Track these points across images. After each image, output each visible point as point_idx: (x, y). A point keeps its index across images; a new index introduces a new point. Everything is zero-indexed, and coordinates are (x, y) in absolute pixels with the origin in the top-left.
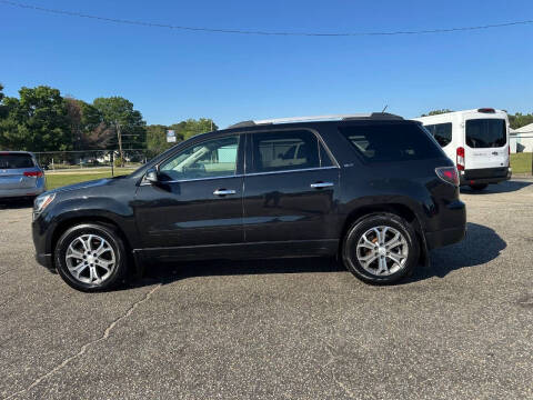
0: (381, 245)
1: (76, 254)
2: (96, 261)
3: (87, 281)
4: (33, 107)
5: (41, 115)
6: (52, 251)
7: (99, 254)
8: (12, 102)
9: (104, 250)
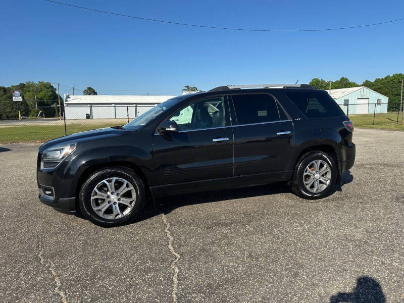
1: (100, 195)
2: (119, 200)
3: (111, 217)
6: (77, 194)
7: (121, 194)
9: (127, 189)
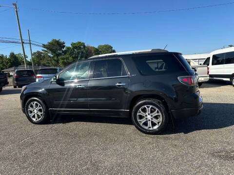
0: (149, 114)
4: (75, 50)
5: (78, 53)
8: (68, 48)
